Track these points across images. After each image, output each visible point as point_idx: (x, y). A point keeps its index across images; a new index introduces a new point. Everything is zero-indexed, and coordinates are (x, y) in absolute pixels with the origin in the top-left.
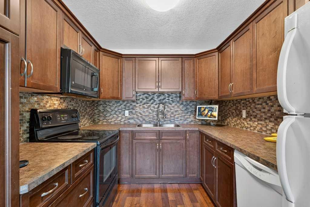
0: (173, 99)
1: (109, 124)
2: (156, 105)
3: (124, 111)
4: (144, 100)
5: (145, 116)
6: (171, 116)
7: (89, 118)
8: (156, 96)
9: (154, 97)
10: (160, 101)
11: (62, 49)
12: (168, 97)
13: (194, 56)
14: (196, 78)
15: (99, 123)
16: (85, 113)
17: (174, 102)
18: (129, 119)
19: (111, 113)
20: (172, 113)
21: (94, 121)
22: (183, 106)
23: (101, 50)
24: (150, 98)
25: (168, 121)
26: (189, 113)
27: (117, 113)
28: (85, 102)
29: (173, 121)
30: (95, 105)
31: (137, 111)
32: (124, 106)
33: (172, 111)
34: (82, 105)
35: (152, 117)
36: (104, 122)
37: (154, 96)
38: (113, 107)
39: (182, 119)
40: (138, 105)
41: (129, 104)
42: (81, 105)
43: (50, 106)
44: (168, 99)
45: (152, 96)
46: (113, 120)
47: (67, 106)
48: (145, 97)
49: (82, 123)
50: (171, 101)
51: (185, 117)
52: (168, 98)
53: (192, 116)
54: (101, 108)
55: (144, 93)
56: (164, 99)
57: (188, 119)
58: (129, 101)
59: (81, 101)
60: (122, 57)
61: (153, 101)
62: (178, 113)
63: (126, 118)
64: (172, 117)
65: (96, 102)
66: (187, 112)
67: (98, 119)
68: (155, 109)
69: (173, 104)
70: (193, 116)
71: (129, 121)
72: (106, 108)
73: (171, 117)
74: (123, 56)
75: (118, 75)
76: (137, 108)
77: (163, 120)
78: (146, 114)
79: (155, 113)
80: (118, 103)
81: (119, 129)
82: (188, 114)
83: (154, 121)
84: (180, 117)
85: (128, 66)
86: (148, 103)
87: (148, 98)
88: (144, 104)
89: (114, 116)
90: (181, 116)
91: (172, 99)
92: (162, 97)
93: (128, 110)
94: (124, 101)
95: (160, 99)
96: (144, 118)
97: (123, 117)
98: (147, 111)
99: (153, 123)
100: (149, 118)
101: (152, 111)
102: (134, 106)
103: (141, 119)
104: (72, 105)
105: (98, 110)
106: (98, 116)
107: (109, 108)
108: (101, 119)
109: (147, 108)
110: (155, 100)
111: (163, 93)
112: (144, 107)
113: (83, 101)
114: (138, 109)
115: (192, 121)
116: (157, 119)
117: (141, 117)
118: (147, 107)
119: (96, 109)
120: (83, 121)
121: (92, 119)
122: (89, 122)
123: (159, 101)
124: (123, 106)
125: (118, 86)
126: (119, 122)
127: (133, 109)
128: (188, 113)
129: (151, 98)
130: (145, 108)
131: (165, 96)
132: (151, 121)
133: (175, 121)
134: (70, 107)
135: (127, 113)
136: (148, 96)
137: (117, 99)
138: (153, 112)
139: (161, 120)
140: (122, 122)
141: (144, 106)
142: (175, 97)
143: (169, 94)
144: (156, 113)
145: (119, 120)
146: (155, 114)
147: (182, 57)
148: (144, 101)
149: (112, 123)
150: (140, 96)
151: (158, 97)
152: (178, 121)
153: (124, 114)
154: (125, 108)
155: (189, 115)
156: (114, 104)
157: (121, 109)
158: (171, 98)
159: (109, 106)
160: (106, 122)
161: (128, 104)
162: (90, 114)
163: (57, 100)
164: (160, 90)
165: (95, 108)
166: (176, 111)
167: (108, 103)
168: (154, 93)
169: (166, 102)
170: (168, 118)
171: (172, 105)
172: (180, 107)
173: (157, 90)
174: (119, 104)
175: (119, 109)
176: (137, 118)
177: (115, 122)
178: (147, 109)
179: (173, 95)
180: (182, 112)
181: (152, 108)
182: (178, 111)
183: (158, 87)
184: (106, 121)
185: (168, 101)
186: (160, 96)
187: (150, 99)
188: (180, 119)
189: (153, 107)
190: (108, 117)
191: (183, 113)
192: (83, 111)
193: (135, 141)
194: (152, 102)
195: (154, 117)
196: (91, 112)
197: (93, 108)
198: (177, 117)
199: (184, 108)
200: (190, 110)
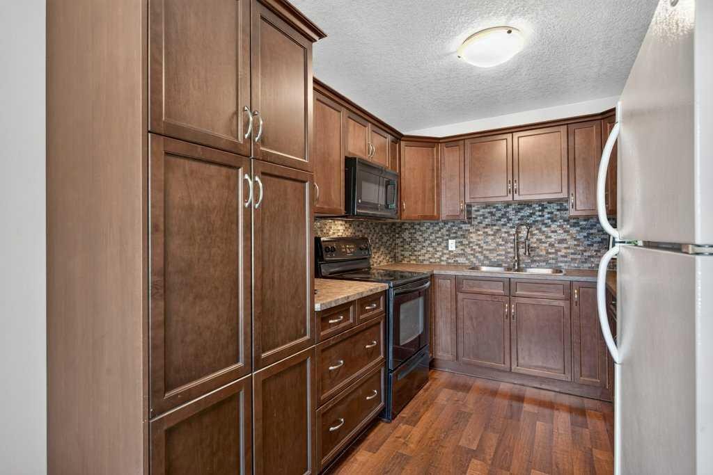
0: (552, 215)
1: (420, 263)
2: (511, 228)
3: (447, 240)
4: (487, 218)
5: (487, 250)
6: (550, 251)
7: (387, 252)
8: (513, 209)
9: (506, 212)
10: (523, 219)
11: (347, 159)
12: (542, 211)
13: (600, 117)
15: (403, 262)
16: (380, 243)
17: (555, 221)
18: (460, 255)
19: (424, 245)
20: (552, 245)
21: (395, 257)
22: (578, 229)
23: (403, 138)
24: (499, 214)
25: (540, 261)
27: (433, 244)
28: (379, 227)
29: (554, 261)
30: (397, 231)
31: (472, 240)
32: (447, 231)
33: (550, 240)
34: (375, 231)
35: (504, 253)
36: (412, 260)
37: (508, 210)
38: (428, 233)
39: (576, 259)
40: (472, 229)
41: (457, 228)
42: (373, 231)
43: (334, 233)
44: (540, 216)
46: (427, 256)
47: (354, 233)
48: (489, 213)
49: (375, 260)
50: (549, 218)
51: (586, 254)
52: (540, 213)
54: (406, 235)
55: (487, 205)
56: (531, 215)
58: (456, 222)
59: (374, 224)
60: (441, 143)
61: (506, 220)
62: (565, 245)
63: (452, 254)
64: (550, 253)
65: (398, 225)
66: (589, 243)
67: (402, 255)
68: (511, 237)
69: (554, 226)
71: (457, 259)
72: (415, 235)
73: (548, 253)
74: (441, 141)
75: (433, 177)
76: (471, 235)
77: (529, 261)
78: (490, 248)
79: (509, 245)
80: (435, 226)
81: (433, 271)
83: (509, 260)
84: (572, 254)
85: (451, 158)
86: (495, 225)
87: (494, 215)
89: (429, 249)
90: (573, 251)
91: (550, 216)
92: (527, 211)
93: (454, 238)
94: (446, 223)
95: (522, 216)
96: (487, 255)
97: (445, 251)
98: (492, 240)
99: (506, 265)
100: (498, 255)
101: (503, 241)
102: (466, 230)
103: (482, 258)
104: (361, 231)
105: (401, 240)
106: (402, 248)
107: (421, 235)
108: (407, 254)
109: (493, 235)
110: (510, 217)
111: (528, 204)
112: (486, 234)
113: (377, 225)
114: (474, 237)
116: (514, 258)
117: (479, 252)
118: (492, 233)
119: (398, 238)
120: (376, 257)
121: (392, 254)
122: (387, 258)
123: (519, 219)
124: (444, 231)
125: (433, 196)
126: (438, 260)
127: (464, 238)
128: (592, 245)
130: (490, 235)
131: (534, 208)
132: (502, 261)
133: (557, 262)
134: (357, 234)
135: (452, 244)
136: (495, 210)
137: (434, 219)
138: (506, 242)
139: (523, 260)
140: (443, 261)
141: (486, 230)
142: (558, 210)
143: (542, 205)
144: (512, 245)
145: (438, 258)
146: (511, 247)
147: (567, 124)
148: (487, 221)
149: (425, 263)
150: (478, 211)
151: (518, 211)
152: (566, 262)
153: (447, 247)
154: (448, 235)
155: (595, 251)
156: (429, 228)
157: (440, 237)
158: (549, 213)
159: (421, 231)
160: (414, 260)
161: (454, 228)
162: (387, 245)
163: (341, 225)
164: (517, 197)
165: (397, 236)
166: (561, 241)
167: (417, 227)
168: (508, 205)
169: (537, 221)
170: (541, 256)
171: (550, 226)
172: (571, 232)
173: (509, 198)
174: (437, 228)
175: (438, 237)
176: (472, 254)
177: (431, 260)
178: (493, 237)
179: (552, 205)
180: (576, 243)
181: (503, 235)
182: (565, 240)
183: (513, 191)
184: (414, 258)
185: (539, 218)
186: (522, 209)
187: (499, 217)
188: (573, 259)
189: (506, 232)
190: (419, 251)
191: (579, 245)
192: (377, 241)
193: (460, 296)
194: (503, 223)
195: (509, 253)
196: (389, 243)
197: (393, 236)
198: (563, 254)
199: (581, 234)
200: (598, 239)
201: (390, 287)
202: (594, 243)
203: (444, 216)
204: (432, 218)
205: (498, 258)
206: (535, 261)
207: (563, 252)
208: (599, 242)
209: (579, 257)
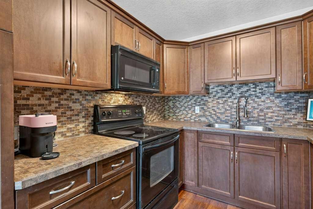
0: (262, 91)
1: (178, 121)
2: (235, 99)
3: (195, 107)
4: (219, 93)
5: (219, 113)
6: (260, 114)
7: (159, 113)
8: (236, 87)
9: (232, 89)
10: (242, 94)
12: (255, 88)
13: (301, 19)
15: (169, 119)
16: (154, 108)
17: (264, 95)
18: (201, 116)
19: (181, 109)
20: (262, 110)
21: (164, 116)
22: (281, 99)
23: (165, 42)
24: (226, 90)
25: (254, 121)
26: (293, 110)
27: (186, 109)
28: (153, 98)
29: (263, 121)
30: (166, 101)
31: (209, 107)
32: (194, 101)
33: (261, 107)
34: (150, 101)
35: (230, 115)
36: (174, 118)
37: (232, 87)
38: (182, 102)
39: (279, 120)
40: (210, 100)
41: (200, 99)
42: (148, 101)
43: (114, 102)
44: (253, 91)
45: (230, 88)
46: (183, 116)
47: (133, 102)
48: (220, 90)
49: (150, 119)
50: (260, 93)
51: (286, 116)
52: (254, 90)
53: (299, 115)
54: (171, 104)
55: (219, 85)
56: (248, 91)
57: (290, 120)
58: (200, 95)
59: (149, 97)
60: (189, 46)
61: (231, 94)
62: (271, 111)
63: (197, 115)
64: (261, 116)
65: (167, 98)
66: (289, 109)
67: (168, 115)
69: (263, 98)
70: (302, 115)
71: (200, 118)
72: (176, 104)
73: (259, 116)
74: (190, 44)
75: (185, 66)
76: (209, 104)
77: (247, 121)
78: (221, 111)
79: (233, 110)
80: (188, 98)
81: (183, 127)
82: (290, 113)
83: (233, 120)
84: (276, 116)
85: (196, 54)
86: (224, 97)
87: (224, 91)
88: (219, 98)
89: (184, 112)
90: (276, 115)
91: (260, 91)
92: (245, 89)
93: (198, 105)
94: (194, 96)
95: (242, 92)
96: (219, 116)
97: (193, 114)
98: (222, 107)
99: (231, 123)
100: (226, 116)
101: (229, 107)
102: (206, 101)
103: (216, 118)
104: (139, 101)
105: (168, 106)
106: (168, 111)
107: (179, 104)
108: (171, 115)
109: (222, 104)
110: (234, 92)
111: (246, 83)
112: (218, 103)
113: (151, 97)
114: (211, 105)
115: (299, 123)
116: (237, 119)
117: (214, 114)
118: (222, 102)
119: (167, 105)
120: (151, 117)
121: (162, 115)
122: (159, 118)
123: (240, 94)
124: (192, 101)
125: (185, 79)
126: (189, 119)
127: (205, 105)
128: (291, 111)
129: (229, 91)
130: (220, 104)
131: (250, 86)
132: (229, 120)
133: (266, 122)
134: (135, 103)
135: (197, 109)
136: (224, 88)
138: (231, 108)
139: (242, 120)
140: (192, 119)
141: (218, 100)
142: (266, 87)
144: (235, 110)
145: (189, 118)
146: (234, 112)
147: (275, 26)
148: (219, 95)
149: (182, 120)
150: (213, 88)
151: (239, 89)
152: (272, 122)
153: (194, 111)
154: (195, 104)
155: (293, 115)
156: (184, 100)
157: (191, 105)
158: (260, 89)
159: (179, 101)
160: (175, 118)
161: (199, 99)
162: (159, 109)
163: (122, 97)
164: (239, 79)
165: (166, 104)
167: (177, 99)
169: (252, 95)
170: (254, 117)
171: (260, 98)
172: (275, 101)
173: (234, 79)
174: (189, 99)
175: (189, 105)
176: (209, 116)
177: (185, 119)
178: (222, 105)
179: (262, 84)
180: (279, 109)
181: (229, 104)
182: (271, 107)
183: (236, 75)
184: (175, 117)
185: (253, 93)
186: (242, 87)
187: (227, 92)
188: (276, 120)
189: (231, 102)
190: (178, 113)
191: (281, 111)
192: (151, 107)
194: (229, 96)
195: (233, 115)
196: (161, 108)
197: (163, 104)
199: (282, 103)
200: (295, 106)
201: (139, 145)
203: (191, 92)
204: (184, 93)
205: (226, 118)
206: (250, 121)
207: (270, 115)
208: (296, 109)
209: (281, 118)
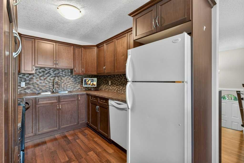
2: (51, 77)
3: (20, 82)
4: (41, 73)
5: (41, 86)
6: (65, 85)
8: (52, 70)
9: (50, 71)
10: (56, 74)
12: (62, 72)
14: (83, 61)
18: (26, 89)
20: (65, 84)
22: (73, 78)
24: (46, 72)
25: (61, 89)
26: (77, 83)
29: (66, 89)
32: (20, 78)
33: (65, 82)
35: (48, 87)
39: (72, 88)
40: (34, 78)
41: (26, 77)
44: (62, 74)
45: (49, 70)
48: (42, 71)
51: (75, 86)
52: (62, 73)
53: (79, 85)
55: (41, 68)
56: (59, 73)
57: (76, 87)
58: (26, 74)
61: (49, 74)
62: (69, 83)
63: (23, 88)
64: (65, 86)
66: (76, 82)
68: (51, 81)
69: (66, 77)
70: (80, 85)
71: (25, 91)
76: (33, 80)
77: (58, 89)
78: (42, 85)
79: (51, 84)
82: (76, 84)
83: (50, 90)
84: (71, 86)
86: (45, 76)
87: (44, 72)
88: (41, 76)
90: (71, 85)
91: (65, 74)
93: (24, 81)
96: (41, 88)
97: (19, 88)
98: (43, 82)
100: (46, 88)
101: (48, 82)
102: (31, 78)
103: (38, 89)
109: (43, 80)
110: (51, 73)
112: (41, 79)
114: (35, 81)
115: (79, 88)
117: (37, 87)
118: (43, 79)
123: (54, 74)
127: (30, 81)
128: (76, 83)
129: (48, 72)
130: (42, 80)
131: (60, 71)
132: (48, 90)
135: (23, 84)
136: (45, 70)
138: (49, 83)
141: (41, 78)
142: (67, 72)
143: (63, 70)
144: (52, 84)
146: (51, 85)
147: (74, 46)
151: (54, 71)
152: (69, 89)
153: (20, 85)
154: (21, 80)
155: (77, 85)
161: (24, 77)
164: (57, 66)
166: (68, 82)
168: (50, 69)
172: (71, 79)
176: (34, 88)
178: (44, 81)
179: (65, 70)
180: (72, 82)
181: (48, 80)
182: (69, 82)
183: (56, 64)
185: (62, 75)
186: (56, 71)
188: (71, 88)
189: (49, 79)
193: (38, 106)
194: (48, 75)
195: (51, 87)
198: (69, 86)
199: (74, 80)
200: (78, 81)
202: (77, 82)
203: (23, 71)
205: (46, 89)
206: (60, 89)
207: (69, 85)
208: (78, 82)
209: (73, 87)
